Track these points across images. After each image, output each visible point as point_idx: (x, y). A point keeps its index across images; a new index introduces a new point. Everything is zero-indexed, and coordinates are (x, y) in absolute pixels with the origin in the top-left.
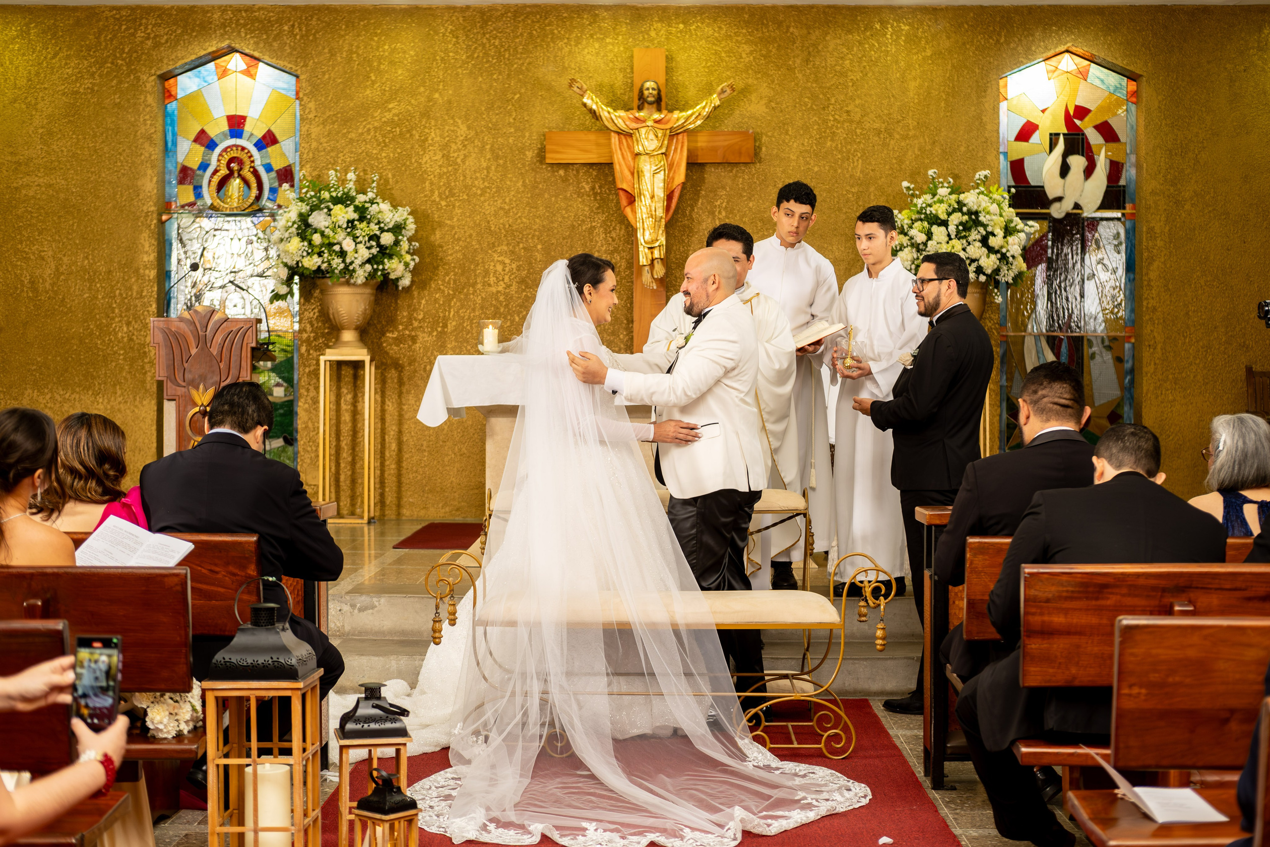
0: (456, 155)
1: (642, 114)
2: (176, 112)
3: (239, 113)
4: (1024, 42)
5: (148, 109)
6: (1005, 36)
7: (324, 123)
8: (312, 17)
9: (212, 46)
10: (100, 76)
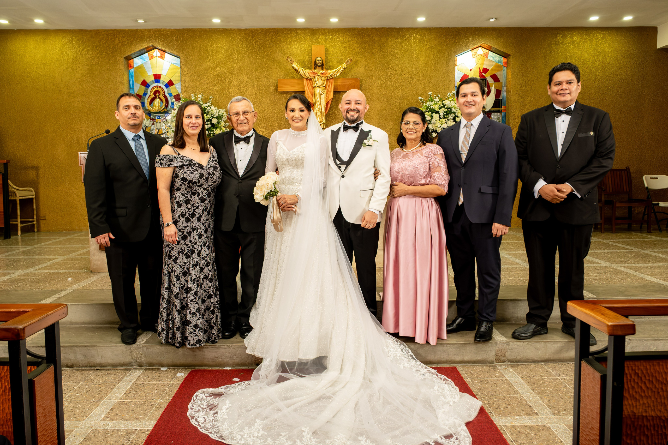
0: (243, 89)
1: (316, 71)
2: (133, 73)
3: (158, 73)
4: (465, 42)
5: (120, 71)
6: (458, 40)
7: (191, 76)
8: (184, 33)
9: (145, 45)
10: (101, 58)
